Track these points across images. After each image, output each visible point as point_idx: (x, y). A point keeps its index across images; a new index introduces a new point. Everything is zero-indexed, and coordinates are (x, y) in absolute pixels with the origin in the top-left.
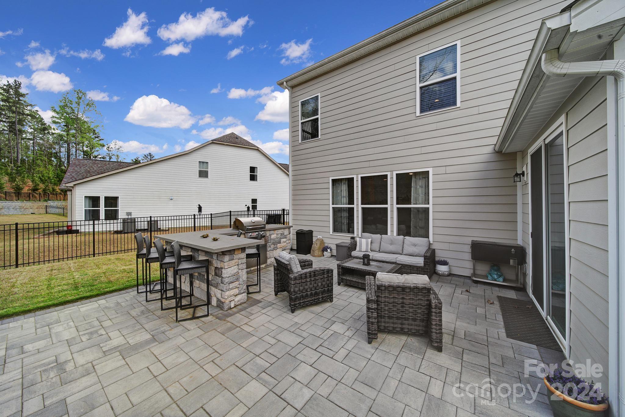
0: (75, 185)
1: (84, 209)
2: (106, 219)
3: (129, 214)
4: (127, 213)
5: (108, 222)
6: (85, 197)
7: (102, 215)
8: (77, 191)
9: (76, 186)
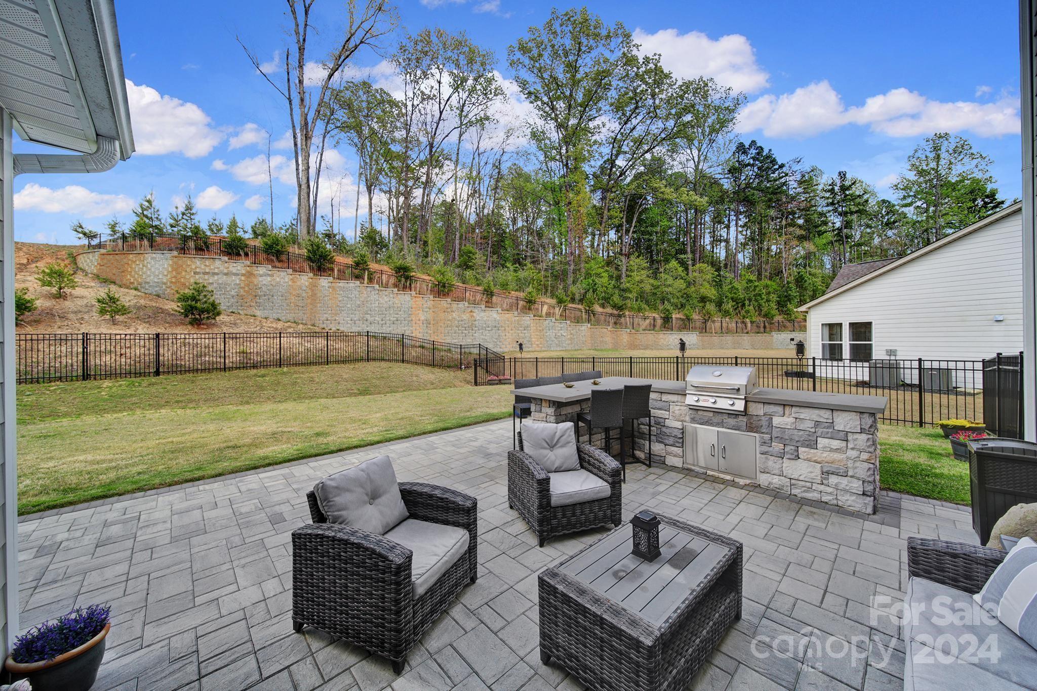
0: (809, 308)
1: (821, 343)
2: (851, 360)
3: (891, 352)
4: (887, 351)
5: (853, 364)
6: (822, 325)
7: (846, 353)
8: (812, 316)
9: (811, 309)
